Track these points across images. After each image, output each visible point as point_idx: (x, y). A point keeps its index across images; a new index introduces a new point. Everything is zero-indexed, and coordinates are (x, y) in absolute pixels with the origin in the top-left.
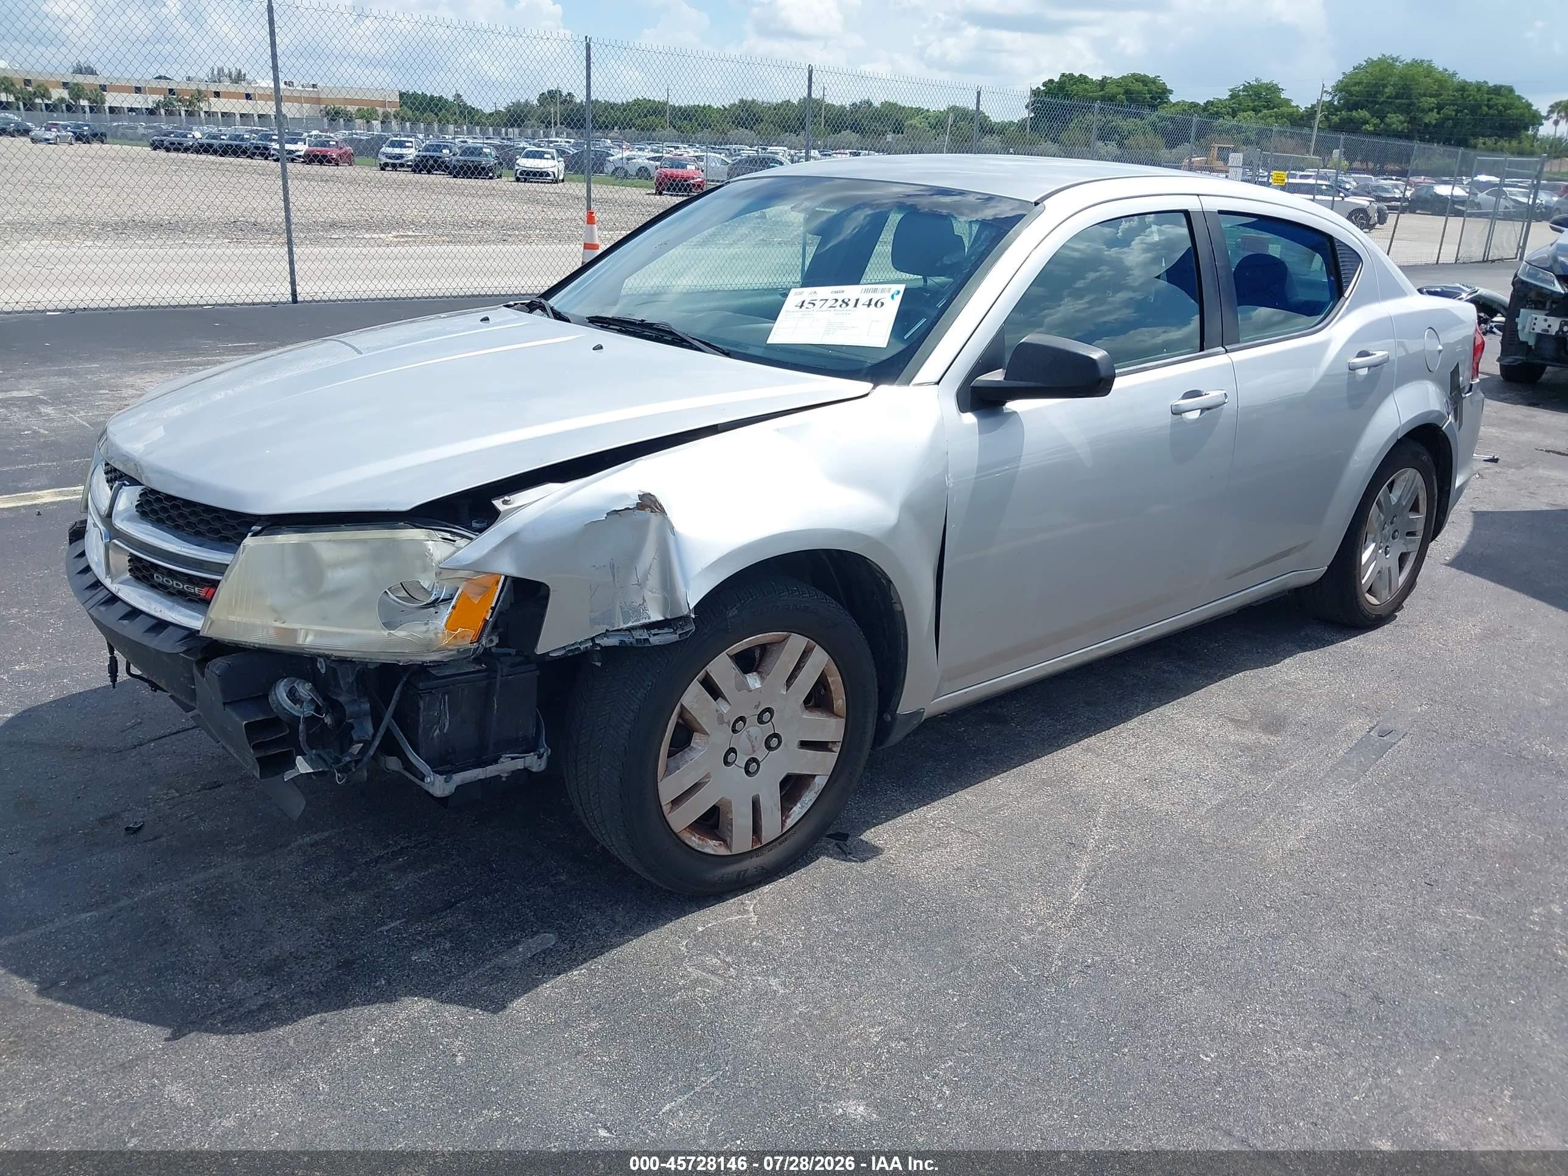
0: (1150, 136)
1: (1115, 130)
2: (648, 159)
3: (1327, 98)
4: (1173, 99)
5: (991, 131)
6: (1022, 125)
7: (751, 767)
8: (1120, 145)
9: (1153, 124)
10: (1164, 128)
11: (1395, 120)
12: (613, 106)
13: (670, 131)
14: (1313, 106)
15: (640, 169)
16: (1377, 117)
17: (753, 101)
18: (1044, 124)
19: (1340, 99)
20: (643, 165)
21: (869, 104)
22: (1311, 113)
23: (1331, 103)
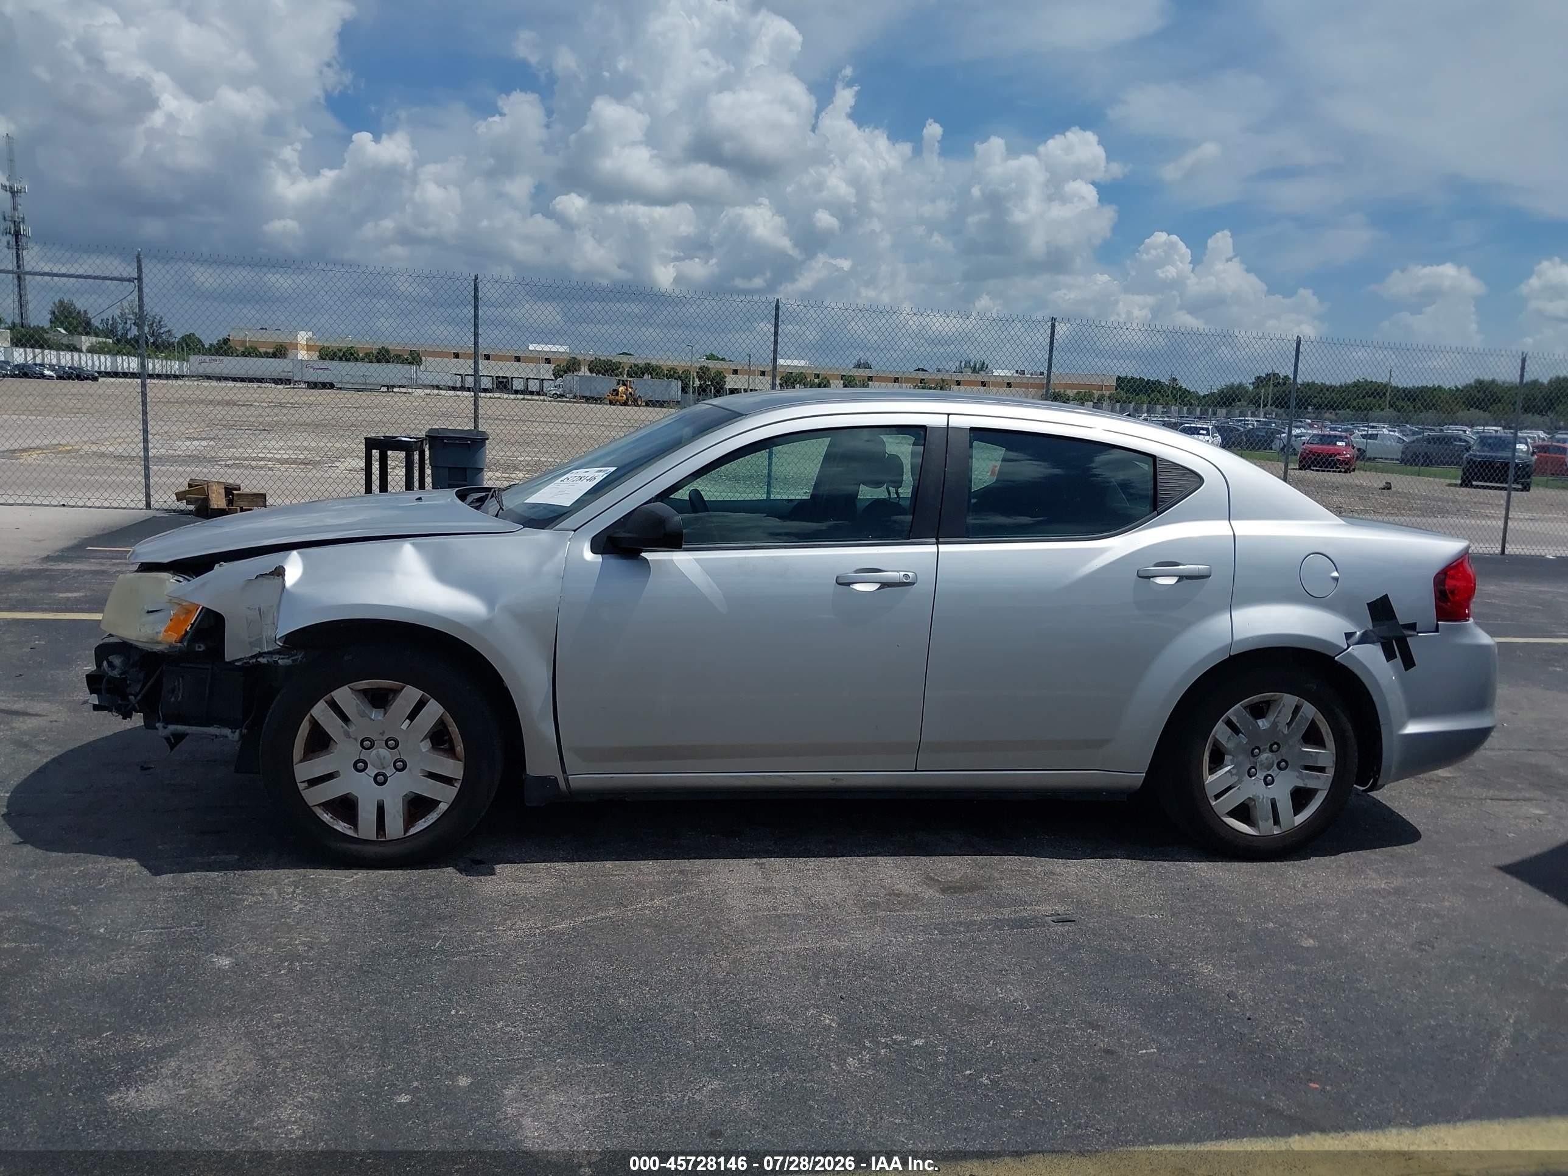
7: (380, 780)
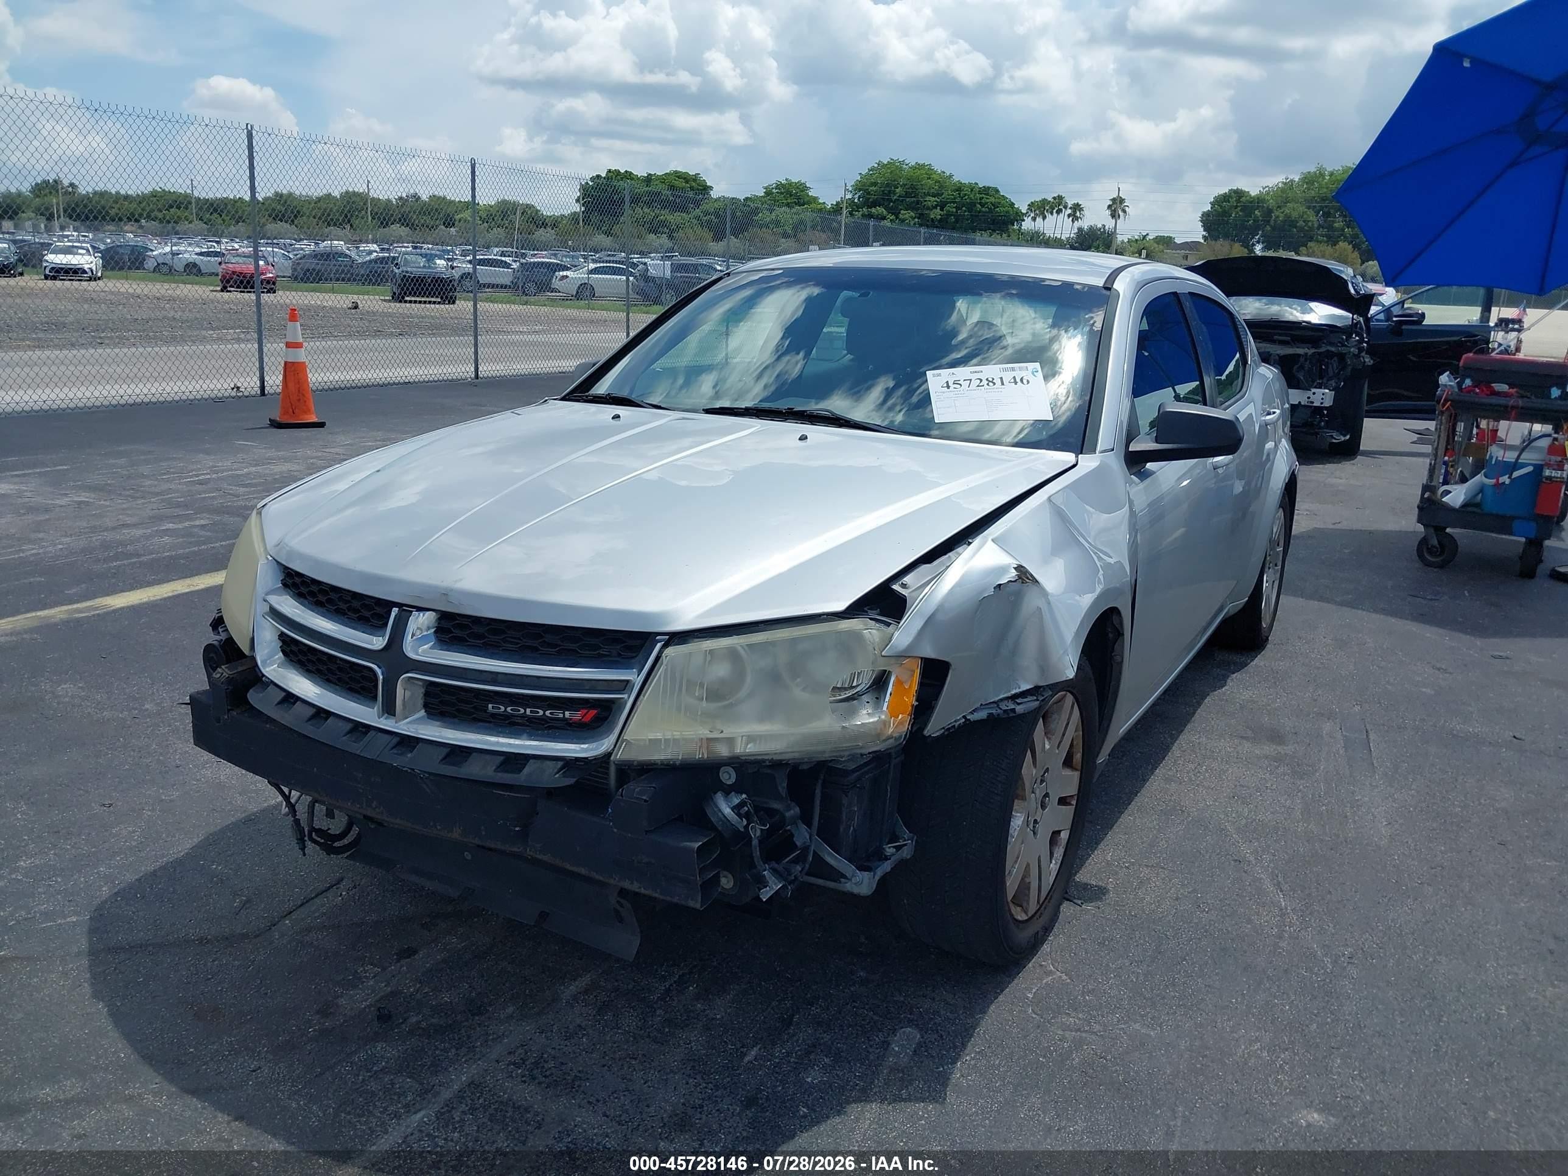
0: (699, 230)
1: (664, 224)
2: (196, 254)
3: (849, 196)
4: (714, 194)
5: (544, 225)
6: (574, 217)
8: (671, 237)
9: (698, 218)
10: (709, 222)
11: (906, 216)
12: (127, 197)
13: (198, 225)
14: (838, 203)
15: (187, 265)
16: (893, 214)
17: (290, 194)
18: (595, 218)
19: (859, 197)
20: (191, 260)
21: (416, 197)
22: (837, 209)
23: (852, 200)
